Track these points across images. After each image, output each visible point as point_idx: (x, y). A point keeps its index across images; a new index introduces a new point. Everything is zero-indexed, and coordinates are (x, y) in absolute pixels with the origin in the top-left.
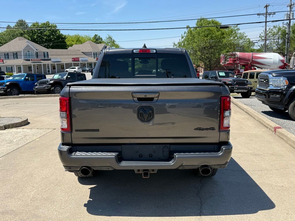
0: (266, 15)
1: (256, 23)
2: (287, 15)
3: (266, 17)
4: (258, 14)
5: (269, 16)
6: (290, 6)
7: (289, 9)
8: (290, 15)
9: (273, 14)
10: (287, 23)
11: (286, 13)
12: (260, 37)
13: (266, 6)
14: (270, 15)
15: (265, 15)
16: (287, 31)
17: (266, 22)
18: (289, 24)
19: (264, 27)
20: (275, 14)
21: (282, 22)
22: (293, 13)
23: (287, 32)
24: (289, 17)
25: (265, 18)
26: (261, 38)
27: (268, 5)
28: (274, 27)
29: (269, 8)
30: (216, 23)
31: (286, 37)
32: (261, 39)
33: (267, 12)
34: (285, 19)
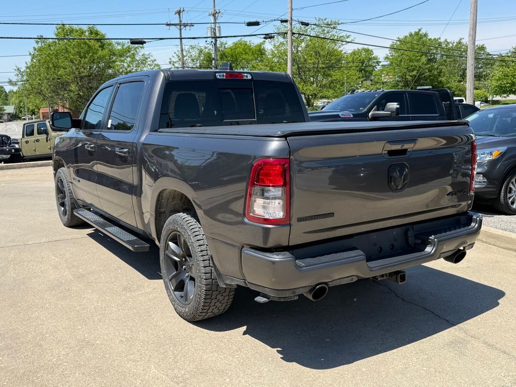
0: (181, 26)
1: (188, 38)
2: (211, 29)
3: (181, 30)
4: (167, 25)
5: (184, 28)
6: (214, 15)
7: (212, 19)
8: (215, 29)
9: (190, 26)
10: (212, 42)
11: (209, 25)
12: (170, 62)
13: (179, 13)
14: (185, 26)
15: (178, 27)
16: (213, 55)
17: (181, 39)
18: (215, 44)
19: (179, 47)
20: (193, 26)
21: (205, 39)
22: (220, 27)
23: (213, 57)
24: (215, 34)
25: (179, 31)
26: (173, 65)
27: (182, 9)
28: (192, 47)
29: (183, 15)
30: (97, 33)
31: (213, 65)
32: (173, 67)
33: (181, 21)
34: (209, 35)
